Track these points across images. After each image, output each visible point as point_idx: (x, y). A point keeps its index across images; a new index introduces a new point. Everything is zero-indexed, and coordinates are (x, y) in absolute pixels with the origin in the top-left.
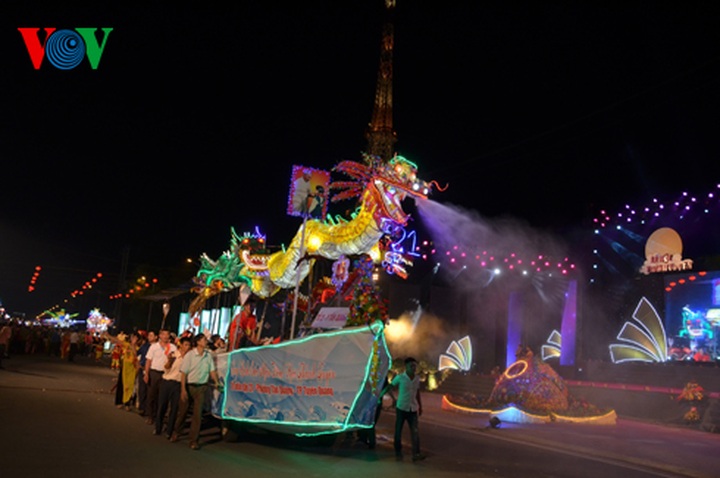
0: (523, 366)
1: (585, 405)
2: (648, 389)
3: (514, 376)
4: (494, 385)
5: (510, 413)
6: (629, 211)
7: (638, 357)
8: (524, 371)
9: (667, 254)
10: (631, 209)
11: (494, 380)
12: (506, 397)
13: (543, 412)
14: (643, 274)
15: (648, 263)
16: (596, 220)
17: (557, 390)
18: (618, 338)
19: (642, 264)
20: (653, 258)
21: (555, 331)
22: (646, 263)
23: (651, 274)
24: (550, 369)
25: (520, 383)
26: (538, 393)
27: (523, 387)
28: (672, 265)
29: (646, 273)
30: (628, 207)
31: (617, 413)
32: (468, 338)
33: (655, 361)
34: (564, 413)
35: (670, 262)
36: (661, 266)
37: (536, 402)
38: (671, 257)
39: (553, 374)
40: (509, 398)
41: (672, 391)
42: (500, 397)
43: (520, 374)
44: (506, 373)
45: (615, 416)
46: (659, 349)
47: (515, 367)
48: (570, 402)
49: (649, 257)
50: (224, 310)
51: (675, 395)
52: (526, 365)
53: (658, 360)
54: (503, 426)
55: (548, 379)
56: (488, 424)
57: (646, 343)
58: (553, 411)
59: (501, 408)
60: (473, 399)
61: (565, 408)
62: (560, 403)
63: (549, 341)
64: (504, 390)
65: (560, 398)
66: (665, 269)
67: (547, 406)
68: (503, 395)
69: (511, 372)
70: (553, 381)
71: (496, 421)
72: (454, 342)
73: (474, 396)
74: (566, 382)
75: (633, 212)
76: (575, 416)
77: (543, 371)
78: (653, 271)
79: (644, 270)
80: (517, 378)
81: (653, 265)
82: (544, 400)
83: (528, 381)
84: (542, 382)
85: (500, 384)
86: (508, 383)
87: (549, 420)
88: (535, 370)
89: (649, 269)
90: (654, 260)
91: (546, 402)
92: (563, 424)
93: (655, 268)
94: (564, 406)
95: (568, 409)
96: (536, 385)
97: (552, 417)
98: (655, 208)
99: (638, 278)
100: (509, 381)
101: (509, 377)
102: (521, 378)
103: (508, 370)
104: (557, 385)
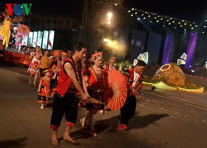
0: (168, 66)
1: (191, 84)
3: (164, 70)
4: (155, 73)
5: (160, 85)
8: (168, 68)
11: (156, 72)
12: (160, 78)
13: (174, 86)
17: (181, 77)
21: (184, 54)
24: (180, 68)
25: (166, 74)
26: (173, 78)
27: (167, 75)
32: (147, 53)
34: (182, 87)
37: (172, 81)
39: (181, 71)
40: (161, 79)
42: (157, 78)
43: (167, 69)
44: (161, 69)
45: (203, 90)
47: (165, 66)
48: (186, 83)
50: (39, 32)
52: (170, 66)
54: (156, 90)
55: (178, 72)
56: (151, 89)
58: (178, 86)
59: (157, 83)
60: (146, 78)
61: (184, 85)
62: (181, 83)
63: (181, 57)
64: (159, 76)
65: (182, 81)
67: (177, 84)
68: (159, 77)
70: (180, 73)
71: (154, 88)
72: (141, 54)
73: (146, 77)
74: (186, 75)
76: (187, 88)
77: (176, 69)
80: (165, 71)
82: (175, 81)
83: (169, 73)
84: (176, 74)
85: (158, 73)
86: (161, 73)
87: (176, 89)
88: (173, 68)
91: (176, 82)
92: (182, 91)
94: (183, 84)
95: (185, 86)
96: (173, 75)
97: (177, 88)
101: (162, 70)
102: (168, 71)
103: (162, 67)
104: (181, 75)
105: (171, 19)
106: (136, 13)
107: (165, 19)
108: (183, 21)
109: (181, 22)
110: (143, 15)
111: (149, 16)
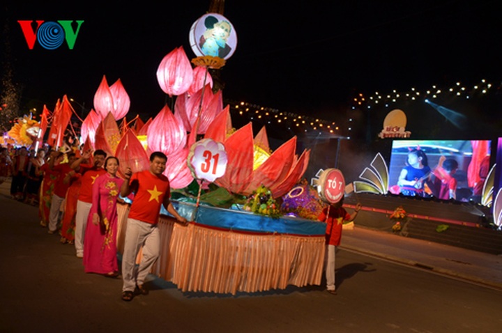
0: (300, 190)
2: (374, 210)
3: (294, 196)
6: (377, 96)
7: (370, 189)
8: (301, 193)
9: (396, 127)
10: (379, 95)
12: (288, 209)
14: (380, 138)
15: (384, 131)
16: (356, 100)
17: (320, 206)
18: (360, 177)
19: (381, 131)
20: (387, 128)
21: (321, 170)
22: (383, 131)
23: (385, 138)
25: (298, 201)
26: (308, 208)
27: (299, 204)
28: (399, 134)
29: (382, 137)
30: (377, 93)
31: (354, 223)
33: (380, 193)
35: (397, 132)
36: (392, 134)
37: (307, 213)
38: (398, 129)
40: (290, 210)
41: (388, 212)
43: (298, 195)
44: (289, 194)
45: (353, 225)
46: (383, 186)
47: (295, 190)
49: (385, 128)
51: (389, 215)
52: (303, 190)
53: (382, 193)
55: (315, 199)
57: (376, 182)
63: (316, 175)
64: (287, 205)
66: (393, 136)
67: (314, 217)
68: (286, 207)
69: (292, 194)
70: (318, 201)
75: (380, 97)
77: (312, 195)
78: (386, 136)
79: (381, 135)
80: (296, 198)
81: (387, 133)
83: (303, 200)
84: (312, 201)
85: (285, 200)
86: (290, 200)
88: (307, 193)
89: (385, 135)
90: (388, 129)
91: (312, 214)
93: (388, 135)
96: (307, 203)
98: (393, 96)
99: (377, 141)
100: (290, 199)
101: (291, 197)
102: (298, 197)
103: (291, 192)
104: (320, 204)
105: (300, 117)
106: (247, 110)
107: (290, 119)
108: (317, 120)
109: (314, 122)
110: (257, 112)
111: (267, 114)
